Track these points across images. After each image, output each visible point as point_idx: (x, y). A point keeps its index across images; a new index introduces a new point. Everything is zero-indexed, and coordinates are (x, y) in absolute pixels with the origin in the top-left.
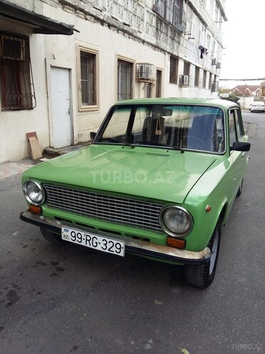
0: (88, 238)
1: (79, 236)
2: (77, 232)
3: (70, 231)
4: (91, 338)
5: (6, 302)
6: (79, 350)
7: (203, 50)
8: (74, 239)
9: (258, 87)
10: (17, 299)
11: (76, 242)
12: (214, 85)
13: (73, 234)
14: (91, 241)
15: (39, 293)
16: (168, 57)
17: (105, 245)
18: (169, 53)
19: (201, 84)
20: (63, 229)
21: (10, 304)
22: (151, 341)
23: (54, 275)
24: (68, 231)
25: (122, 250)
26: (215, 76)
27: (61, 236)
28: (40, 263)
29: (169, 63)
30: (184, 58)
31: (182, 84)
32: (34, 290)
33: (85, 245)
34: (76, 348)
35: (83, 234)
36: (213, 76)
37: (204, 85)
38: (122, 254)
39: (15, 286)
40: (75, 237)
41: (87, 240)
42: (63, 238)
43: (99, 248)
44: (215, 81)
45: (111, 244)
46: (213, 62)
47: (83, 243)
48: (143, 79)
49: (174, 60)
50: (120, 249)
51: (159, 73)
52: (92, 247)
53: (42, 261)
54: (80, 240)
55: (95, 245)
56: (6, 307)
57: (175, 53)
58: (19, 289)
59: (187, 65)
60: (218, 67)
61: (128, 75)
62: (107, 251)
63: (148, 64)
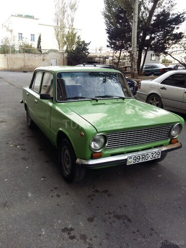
1: (138, 158)
8: (135, 161)
13: (135, 158)
15: (125, 206)
17: (152, 156)
20: (128, 158)
21: (130, 220)
23: (109, 195)
25: (160, 155)
27: (126, 164)
28: (90, 196)
32: (120, 207)
33: (141, 161)
35: (140, 155)
38: (160, 157)
39: (110, 213)
41: (143, 158)
45: (155, 154)
52: (146, 161)
55: (147, 158)
58: (114, 213)
62: (153, 159)
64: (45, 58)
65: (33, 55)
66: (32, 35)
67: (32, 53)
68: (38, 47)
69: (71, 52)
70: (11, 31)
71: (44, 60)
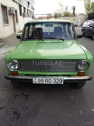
0: (47, 80)
1: (42, 80)
2: (41, 79)
3: (37, 79)
4: (61, 118)
5: (16, 117)
6: (61, 124)
7: (29, 3)
8: (39, 82)
9: (46, 17)
10: (20, 114)
11: (41, 83)
12: (33, 16)
13: (39, 80)
14: (48, 81)
15: (27, 108)
16: (18, 5)
17: (55, 81)
18: (18, 3)
19: (29, 16)
20: (33, 79)
21: (18, 118)
22: (81, 111)
23: (26, 99)
24: (36, 79)
25: (63, 82)
26: (33, 13)
27: (32, 82)
28: (16, 96)
29: (19, 7)
30: (23, 6)
31: (24, 16)
32: (23, 108)
33: (45, 83)
34: (59, 124)
35: (44, 79)
36: (32, 13)
37: (30, 17)
38: (62, 83)
39: (14, 109)
40: (40, 81)
41: (46, 81)
42: (34, 83)
43: (52, 83)
44: (33, 15)
45: (58, 80)
46: (32, 8)
47: (44, 83)
48: (12, 14)
49: (20, 6)
50: (62, 81)
51: (16, 11)
52: (49, 83)
53: (16, 95)
54: (42, 82)
55: (50, 82)
56: (17, 119)
57: (20, 4)
58: (16, 109)
59: (24, 8)
60: (34, 10)
61: (5, 12)
62: (56, 83)
63: (13, 8)
64: (75, 18)
65: (69, 17)
66: (72, 7)
67: (68, 16)
68: (73, 13)
69: (90, 14)
70: (62, 6)
71: (74, 20)
